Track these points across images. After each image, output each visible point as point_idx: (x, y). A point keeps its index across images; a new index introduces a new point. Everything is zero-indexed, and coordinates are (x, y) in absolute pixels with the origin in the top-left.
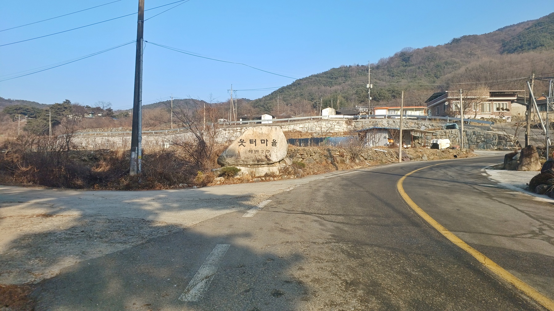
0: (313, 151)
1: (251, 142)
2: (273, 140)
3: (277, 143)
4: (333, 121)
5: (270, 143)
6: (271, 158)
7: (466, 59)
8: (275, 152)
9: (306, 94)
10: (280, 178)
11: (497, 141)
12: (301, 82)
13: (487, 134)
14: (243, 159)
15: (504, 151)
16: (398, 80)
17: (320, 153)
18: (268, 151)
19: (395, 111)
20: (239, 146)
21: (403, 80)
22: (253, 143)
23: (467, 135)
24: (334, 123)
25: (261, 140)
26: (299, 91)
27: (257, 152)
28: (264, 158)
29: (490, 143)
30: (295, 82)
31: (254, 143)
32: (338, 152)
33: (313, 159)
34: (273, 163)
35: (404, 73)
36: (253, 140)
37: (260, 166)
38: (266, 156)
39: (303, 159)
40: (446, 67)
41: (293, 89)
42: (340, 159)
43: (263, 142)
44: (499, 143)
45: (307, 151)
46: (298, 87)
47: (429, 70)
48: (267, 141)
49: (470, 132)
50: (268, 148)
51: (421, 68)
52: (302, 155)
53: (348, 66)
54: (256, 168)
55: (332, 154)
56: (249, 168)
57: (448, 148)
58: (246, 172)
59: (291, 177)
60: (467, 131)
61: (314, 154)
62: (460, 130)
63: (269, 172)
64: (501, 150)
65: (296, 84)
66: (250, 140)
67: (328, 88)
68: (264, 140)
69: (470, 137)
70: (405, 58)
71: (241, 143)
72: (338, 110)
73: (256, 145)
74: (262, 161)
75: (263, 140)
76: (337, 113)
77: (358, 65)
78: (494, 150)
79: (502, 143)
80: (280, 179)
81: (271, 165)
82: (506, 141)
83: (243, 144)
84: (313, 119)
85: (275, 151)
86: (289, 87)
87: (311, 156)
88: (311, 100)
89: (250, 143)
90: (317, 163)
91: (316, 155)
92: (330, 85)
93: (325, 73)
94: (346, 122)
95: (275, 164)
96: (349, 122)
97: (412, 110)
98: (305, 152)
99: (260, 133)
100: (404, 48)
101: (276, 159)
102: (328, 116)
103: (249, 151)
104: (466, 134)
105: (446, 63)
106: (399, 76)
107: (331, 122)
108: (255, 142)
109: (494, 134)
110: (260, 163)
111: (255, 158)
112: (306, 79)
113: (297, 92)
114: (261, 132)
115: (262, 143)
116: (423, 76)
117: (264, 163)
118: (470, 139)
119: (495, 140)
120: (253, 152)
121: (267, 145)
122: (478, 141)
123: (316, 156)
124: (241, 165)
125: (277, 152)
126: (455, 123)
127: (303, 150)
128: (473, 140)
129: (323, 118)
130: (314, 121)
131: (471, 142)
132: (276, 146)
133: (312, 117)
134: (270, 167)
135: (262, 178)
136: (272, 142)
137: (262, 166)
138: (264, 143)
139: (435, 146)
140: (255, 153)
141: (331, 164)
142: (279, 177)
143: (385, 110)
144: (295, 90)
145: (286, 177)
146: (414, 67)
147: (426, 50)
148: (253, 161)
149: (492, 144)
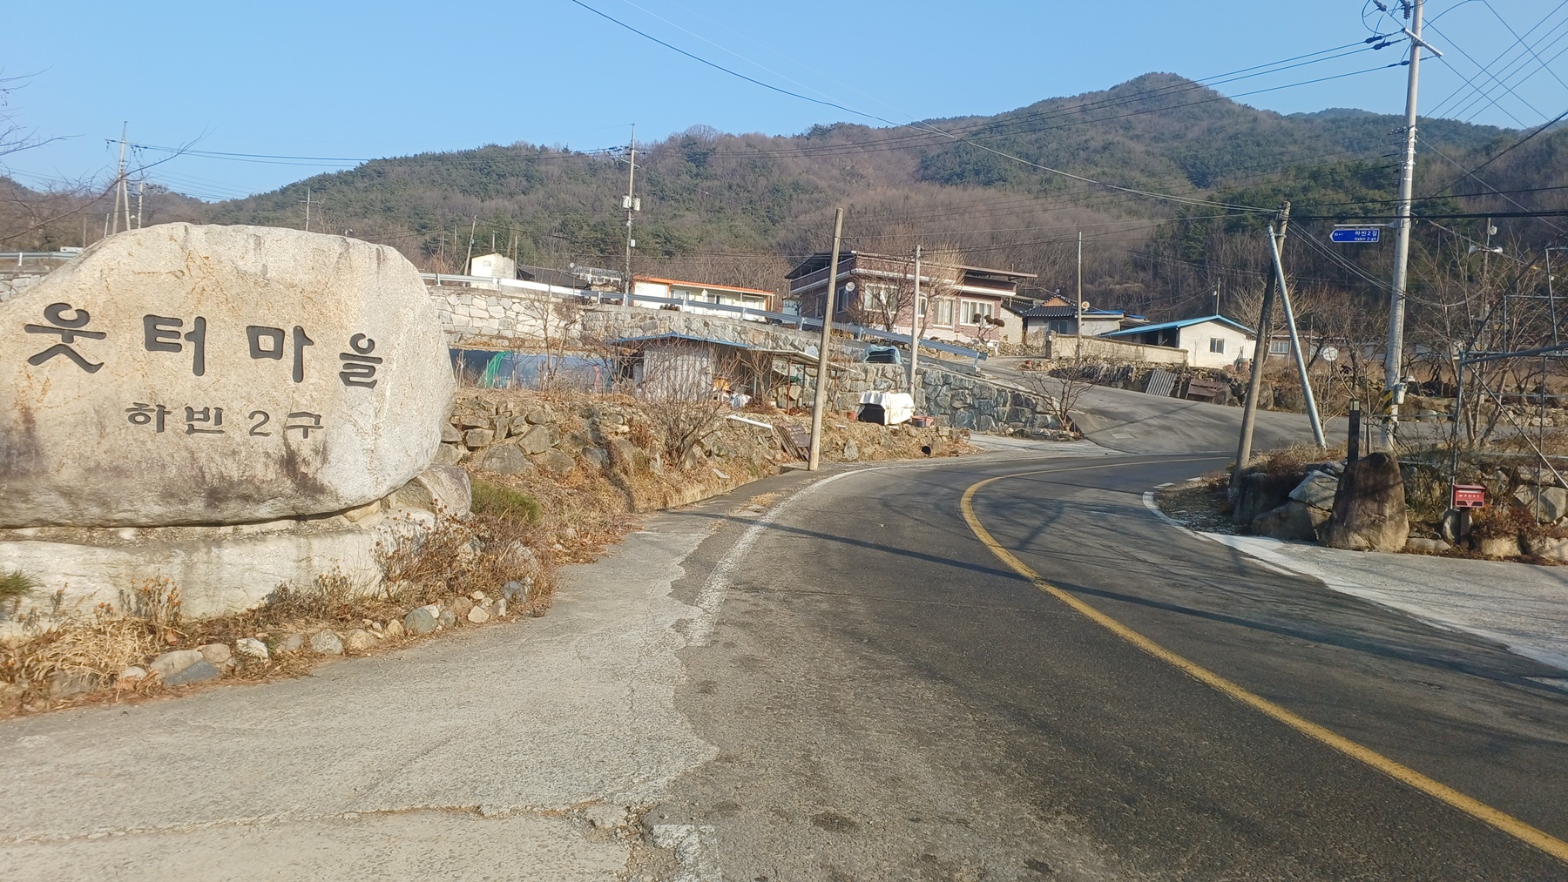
0: (522, 413)
1: (158, 332)
2: (354, 341)
3: (379, 360)
4: (512, 297)
5: (323, 363)
6: (326, 477)
7: (841, 185)
8: (360, 432)
9: (401, 209)
10: (395, 626)
11: (1007, 408)
12: (388, 168)
13: (982, 387)
14: (68, 476)
15: (1034, 439)
16: (676, 212)
17: (554, 422)
18: (310, 422)
19: (688, 294)
20: (36, 360)
21: (687, 213)
22: (177, 348)
23: (925, 384)
24: (514, 307)
25: (254, 332)
26: (379, 197)
27: (210, 424)
28: (271, 475)
29: (988, 412)
30: (367, 166)
31: (189, 348)
32: (623, 424)
33: (523, 450)
34: (342, 512)
35: (693, 196)
36: (179, 322)
37: (230, 529)
38: (290, 462)
39: (471, 449)
40: (795, 196)
41: (360, 185)
42: (634, 456)
43: (267, 342)
44: (1014, 416)
45: (494, 411)
46: (375, 182)
47: (755, 197)
48: (302, 338)
49: (934, 375)
50: (306, 396)
51: (734, 187)
52: (465, 428)
53: (538, 147)
54: (191, 548)
55: (605, 430)
56: (123, 556)
57: (906, 422)
58: (91, 586)
59: (477, 614)
60: (925, 372)
61: (525, 428)
62: (908, 367)
63: (300, 582)
64: (1028, 437)
65: (369, 171)
66: (151, 321)
67: (476, 201)
68: (279, 334)
69: (935, 390)
70: (695, 154)
71: (57, 339)
72: (524, 267)
73: (199, 368)
74: (246, 498)
75: (268, 331)
76: (522, 275)
77: (566, 150)
78: (1005, 435)
79: (1023, 415)
80: (392, 643)
81: (324, 524)
82: (1034, 411)
83: (80, 345)
84: (442, 282)
85: (361, 423)
86: (344, 179)
87: (509, 435)
88: (418, 231)
89: (152, 345)
90: (542, 471)
91: (534, 433)
92: (482, 194)
93: (468, 155)
94: (558, 309)
95: (351, 513)
96: (565, 309)
97: (736, 296)
98: (482, 413)
99: (242, 275)
100: (695, 127)
101: (368, 480)
102: (495, 281)
103: (138, 413)
104: (924, 382)
105: (796, 186)
106: (676, 200)
107: (506, 302)
108: (198, 335)
109: (1000, 388)
110: (231, 509)
111: (188, 473)
112: (405, 161)
113: (371, 197)
114: (252, 270)
115: (256, 352)
116: (740, 211)
117: (263, 511)
118: (933, 396)
119: (1004, 405)
120: (176, 421)
121: (299, 374)
122: (957, 404)
123: (536, 441)
124: (42, 523)
125: (376, 428)
126: (893, 347)
127: (471, 402)
128: (941, 400)
129: (473, 285)
130: (447, 292)
131: (937, 404)
132: (372, 385)
133: (441, 277)
134: (316, 543)
135: (241, 642)
136: (344, 356)
137: (246, 529)
138: (277, 353)
139: (873, 413)
140: (192, 430)
141: (602, 480)
142: (385, 623)
143: (664, 286)
144: (366, 190)
145: (436, 614)
146: (717, 183)
147: (749, 141)
148: (168, 495)
149: (993, 417)
